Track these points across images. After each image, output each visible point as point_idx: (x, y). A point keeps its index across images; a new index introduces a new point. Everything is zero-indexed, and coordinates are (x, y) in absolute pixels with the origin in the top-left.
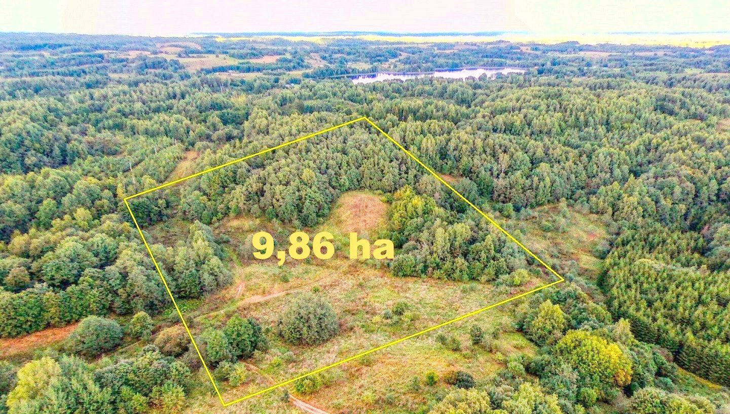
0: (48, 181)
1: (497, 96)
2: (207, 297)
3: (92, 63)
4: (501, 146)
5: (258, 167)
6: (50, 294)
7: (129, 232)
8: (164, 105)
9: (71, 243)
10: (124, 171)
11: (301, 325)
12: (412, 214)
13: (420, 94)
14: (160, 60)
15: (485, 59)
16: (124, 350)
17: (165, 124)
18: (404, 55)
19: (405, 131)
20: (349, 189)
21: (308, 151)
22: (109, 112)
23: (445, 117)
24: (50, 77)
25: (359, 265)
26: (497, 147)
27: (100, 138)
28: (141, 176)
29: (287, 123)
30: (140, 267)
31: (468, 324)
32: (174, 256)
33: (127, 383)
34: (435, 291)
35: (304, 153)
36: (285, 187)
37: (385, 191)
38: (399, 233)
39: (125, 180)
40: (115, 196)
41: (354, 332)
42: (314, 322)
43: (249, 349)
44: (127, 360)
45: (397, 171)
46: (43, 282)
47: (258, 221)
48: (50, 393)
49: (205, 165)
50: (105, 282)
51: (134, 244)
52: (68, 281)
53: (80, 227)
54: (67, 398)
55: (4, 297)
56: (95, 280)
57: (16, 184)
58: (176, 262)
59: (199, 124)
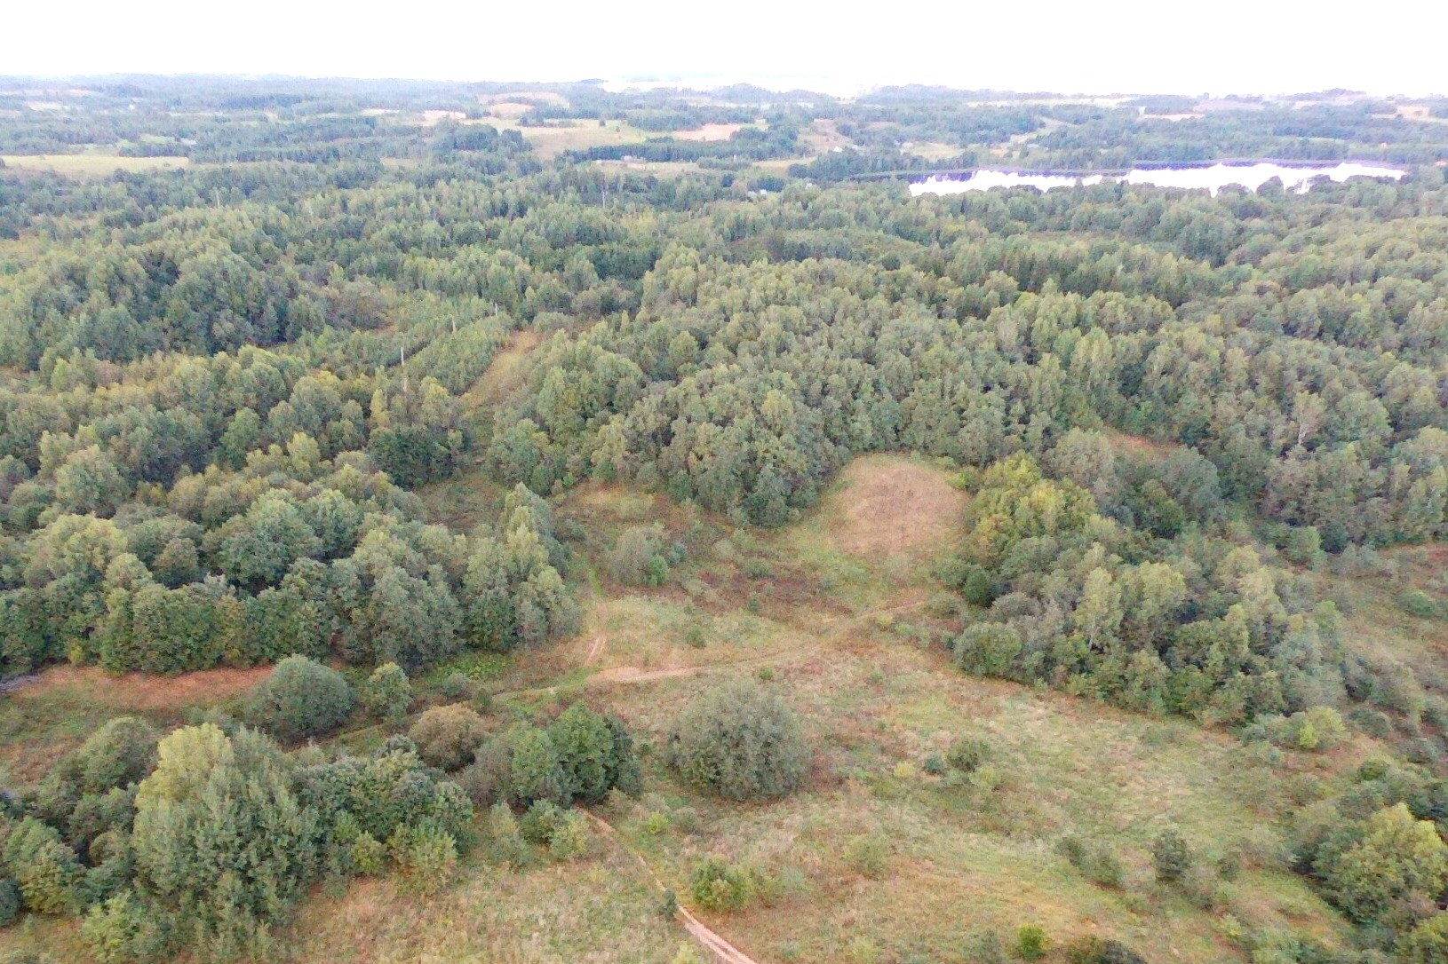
0: (249, 372)
1: (1308, 240)
2: (523, 653)
3: (353, 135)
4: (1302, 373)
5: (663, 377)
6: (229, 599)
7: (385, 493)
8: (482, 228)
9: (279, 503)
10: (389, 365)
11: (722, 751)
12: (1028, 526)
13: (1086, 225)
14: (484, 131)
15: (1285, 140)
16: (350, 736)
17: (478, 269)
18: (1052, 125)
19: (1031, 316)
20: (873, 448)
21: (782, 348)
22: (374, 237)
23: (1148, 287)
24: (274, 163)
25: (877, 634)
26: (1292, 373)
27: (351, 293)
28: (421, 377)
29: (740, 280)
30: (398, 569)
31: (1150, 825)
32: (466, 555)
33: (348, 805)
34: (1068, 725)
35: (772, 354)
36: (719, 428)
37: (962, 461)
38: (988, 569)
39: (388, 383)
40: (367, 413)
41: (847, 791)
42: (752, 750)
43: (601, 782)
44: (353, 759)
45: (999, 414)
46: (220, 573)
47: (650, 500)
48: (210, 796)
49: (552, 365)
50: (329, 591)
51: (391, 519)
52: (263, 578)
53: (295, 471)
54: (238, 813)
55: (152, 592)
56: (312, 584)
57: (194, 375)
58: (469, 569)
59: (548, 273)
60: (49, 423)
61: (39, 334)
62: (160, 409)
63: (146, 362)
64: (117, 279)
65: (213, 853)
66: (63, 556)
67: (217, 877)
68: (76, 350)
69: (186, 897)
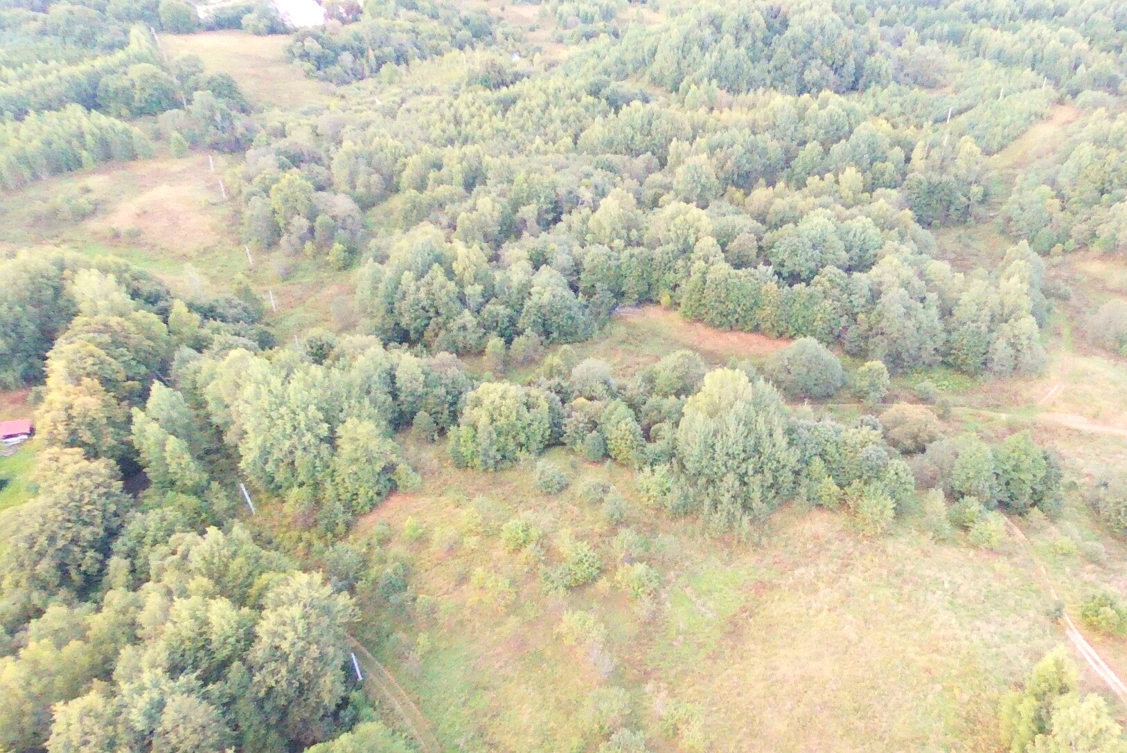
0: (823, 113)
2: (987, 380)
6: (772, 286)
7: (906, 227)
8: (1052, 6)
9: (821, 220)
10: (936, 121)
16: (835, 406)
17: (1038, 44)
27: (919, 55)
28: (961, 135)
30: (902, 291)
32: (961, 291)
33: (822, 455)
39: (932, 137)
40: (908, 160)
44: (834, 423)
46: (770, 264)
48: (731, 420)
49: (1083, 140)
50: (845, 296)
51: (907, 249)
52: (799, 275)
53: (841, 198)
54: (746, 437)
55: (722, 268)
56: (833, 287)
57: (783, 109)
58: (960, 302)
59: (1104, 54)
60: (677, 132)
61: (684, 64)
62: (754, 133)
63: (751, 94)
64: (743, 26)
65: (725, 458)
66: (669, 230)
67: (724, 475)
68: (706, 80)
69: (702, 481)
